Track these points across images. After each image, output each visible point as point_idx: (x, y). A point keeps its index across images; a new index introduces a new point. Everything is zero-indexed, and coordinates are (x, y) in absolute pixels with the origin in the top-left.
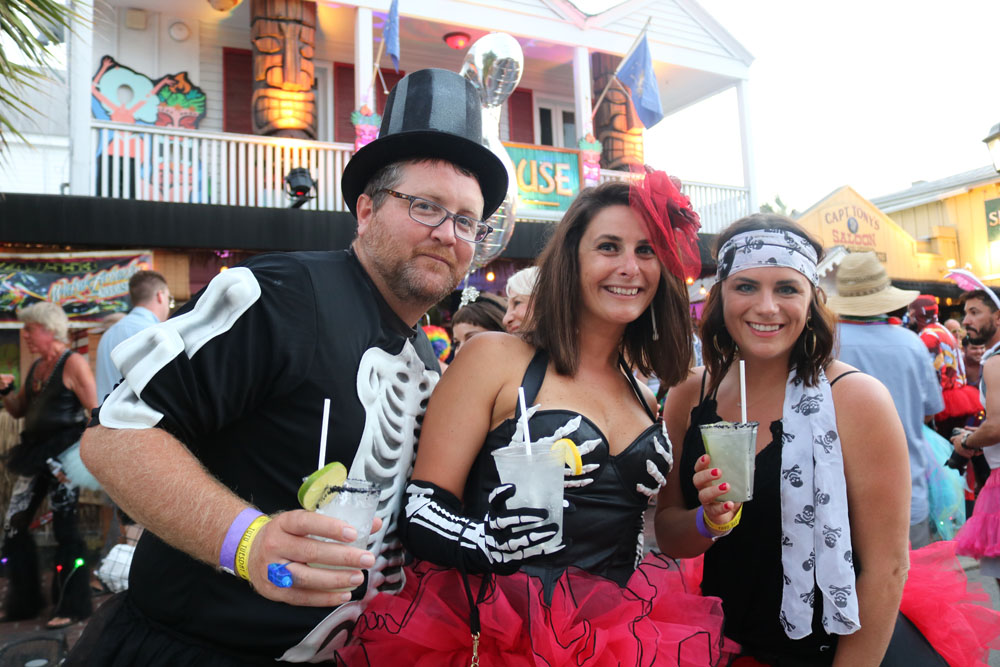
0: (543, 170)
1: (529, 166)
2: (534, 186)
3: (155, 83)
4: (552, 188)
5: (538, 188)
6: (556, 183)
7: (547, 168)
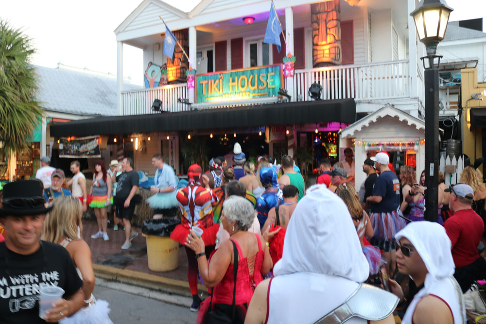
0: (261, 78)
1: (254, 77)
2: (256, 87)
3: (161, 68)
4: (265, 86)
5: (258, 87)
6: (267, 83)
7: (263, 77)
